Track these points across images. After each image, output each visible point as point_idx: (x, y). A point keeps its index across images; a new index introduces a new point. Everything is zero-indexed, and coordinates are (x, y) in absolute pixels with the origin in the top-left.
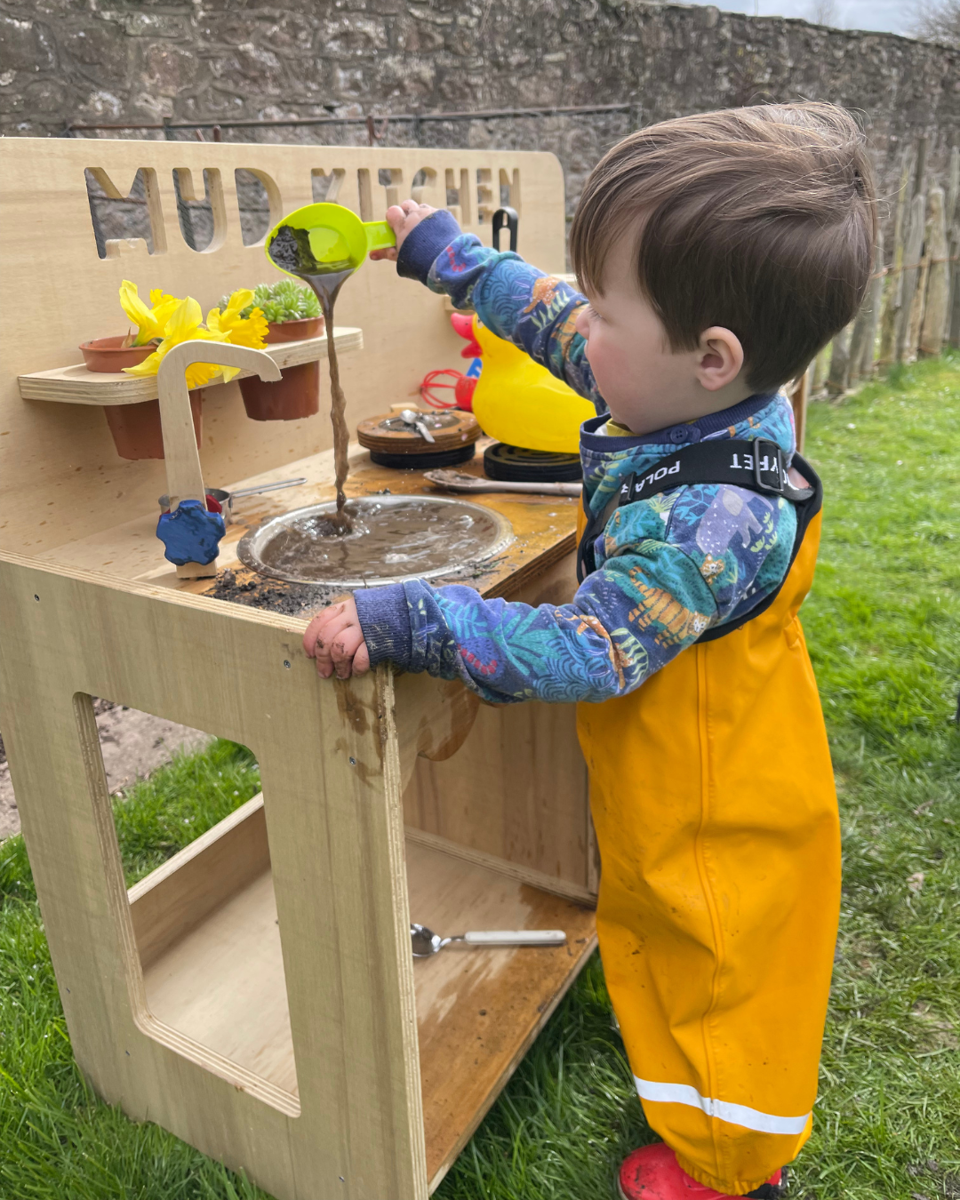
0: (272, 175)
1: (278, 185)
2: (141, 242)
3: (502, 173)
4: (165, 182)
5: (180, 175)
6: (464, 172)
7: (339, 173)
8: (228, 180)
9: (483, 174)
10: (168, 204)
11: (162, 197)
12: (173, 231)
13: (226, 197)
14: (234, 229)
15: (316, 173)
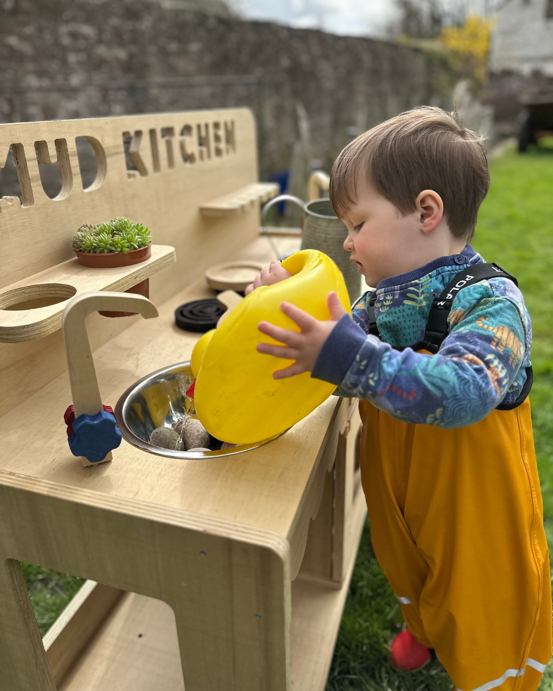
0: (99, 139)
1: (104, 146)
2: (16, 199)
3: (226, 124)
4: (30, 152)
5: (40, 146)
6: (207, 126)
7: (139, 133)
8: (71, 146)
9: (217, 125)
10: (33, 169)
11: (28, 164)
12: (37, 188)
13: (71, 158)
14: (77, 180)
15: (126, 135)
